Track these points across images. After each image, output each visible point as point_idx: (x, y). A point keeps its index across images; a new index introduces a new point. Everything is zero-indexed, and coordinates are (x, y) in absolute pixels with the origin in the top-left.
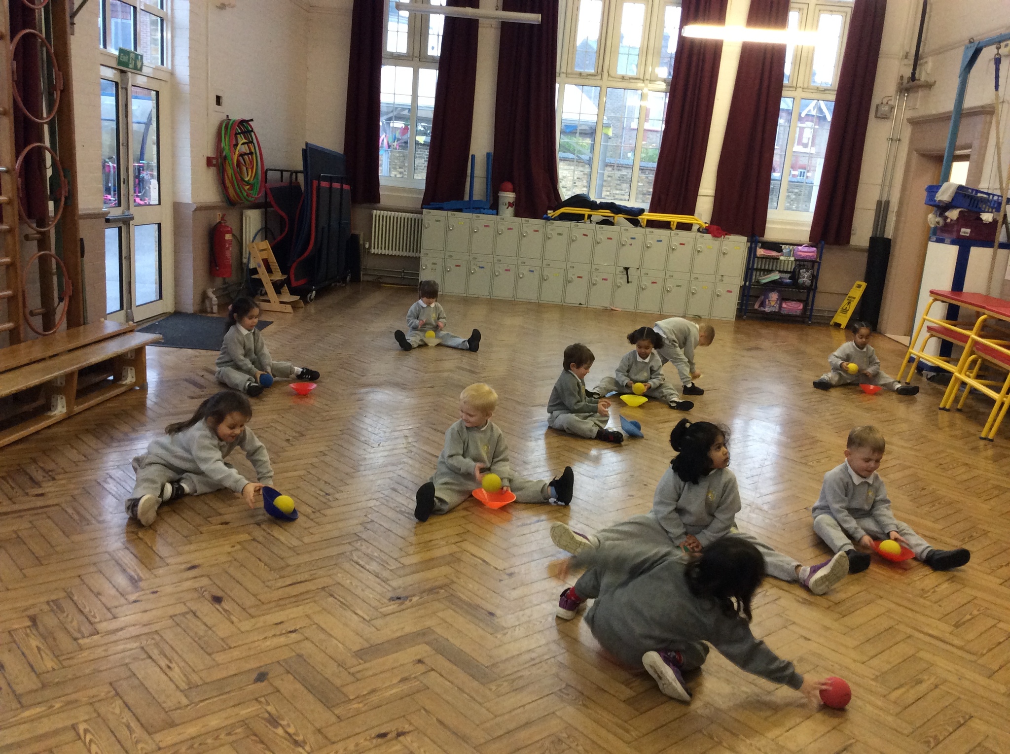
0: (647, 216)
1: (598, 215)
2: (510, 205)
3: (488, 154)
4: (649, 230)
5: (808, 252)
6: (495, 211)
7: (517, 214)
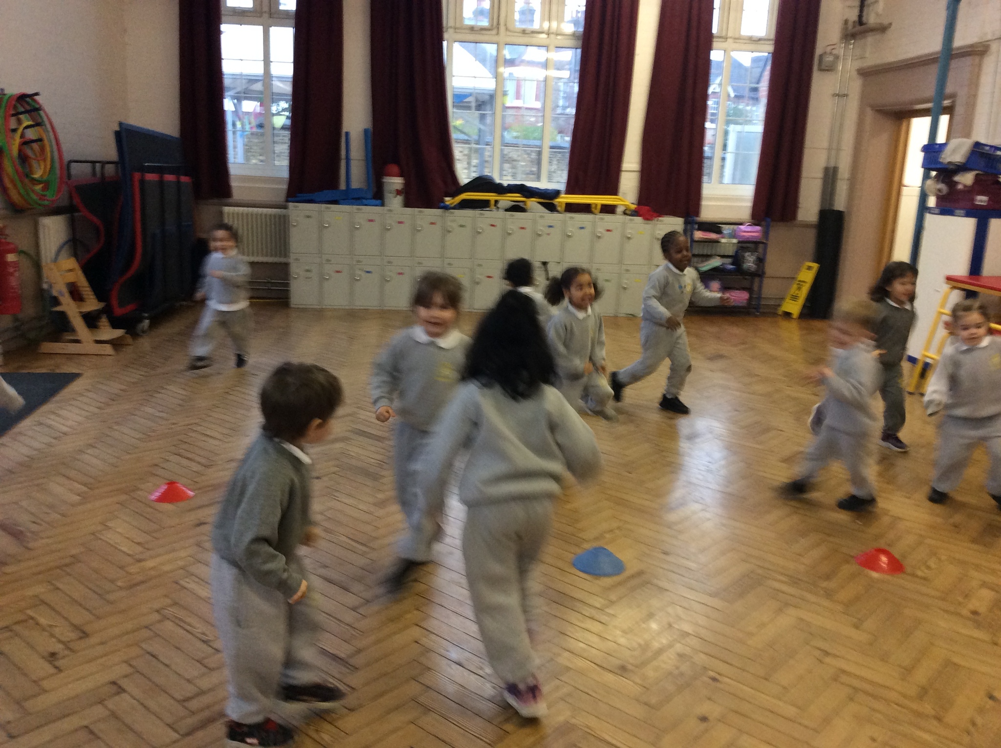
0: (565, 199)
1: (507, 200)
2: (398, 192)
3: (366, 131)
4: (569, 215)
5: (751, 232)
6: (378, 202)
7: (407, 204)
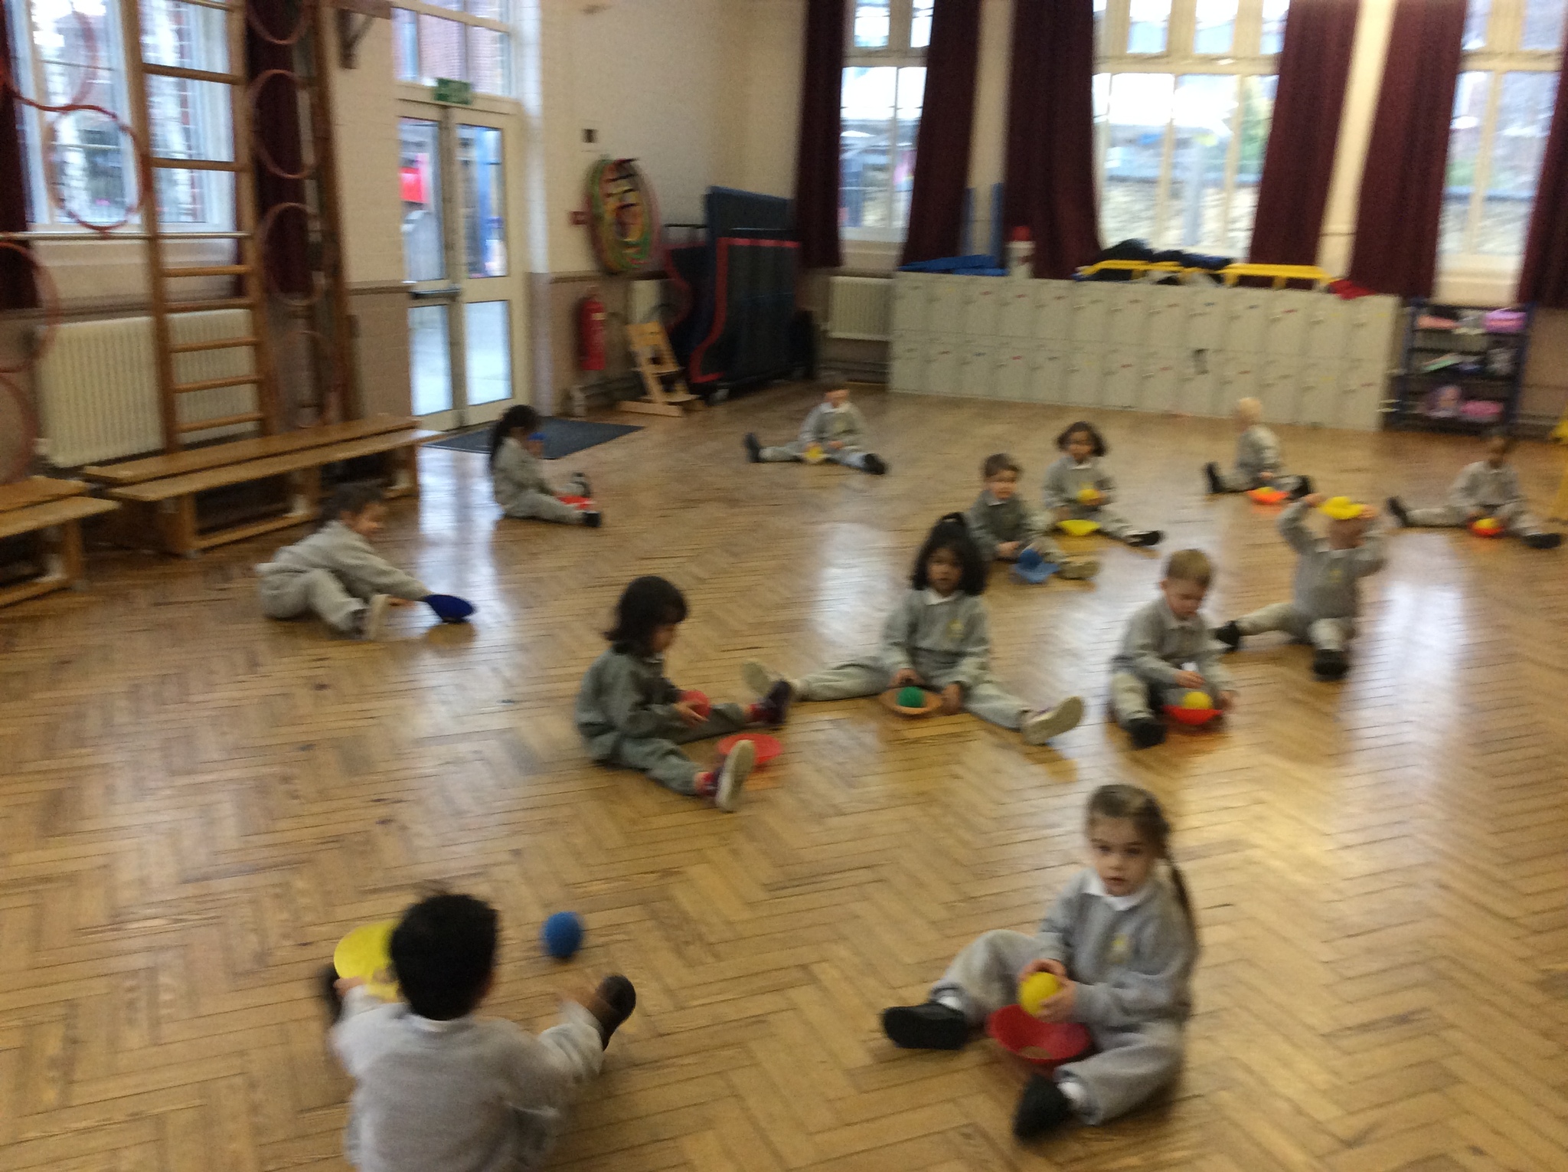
1: (1161, 269)
2: (1026, 260)
3: (997, 187)
4: (1240, 290)
5: (1506, 320)
6: (1001, 271)
7: (1035, 274)
